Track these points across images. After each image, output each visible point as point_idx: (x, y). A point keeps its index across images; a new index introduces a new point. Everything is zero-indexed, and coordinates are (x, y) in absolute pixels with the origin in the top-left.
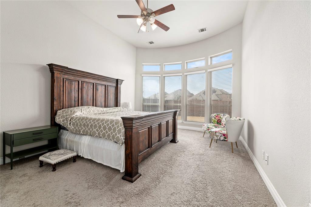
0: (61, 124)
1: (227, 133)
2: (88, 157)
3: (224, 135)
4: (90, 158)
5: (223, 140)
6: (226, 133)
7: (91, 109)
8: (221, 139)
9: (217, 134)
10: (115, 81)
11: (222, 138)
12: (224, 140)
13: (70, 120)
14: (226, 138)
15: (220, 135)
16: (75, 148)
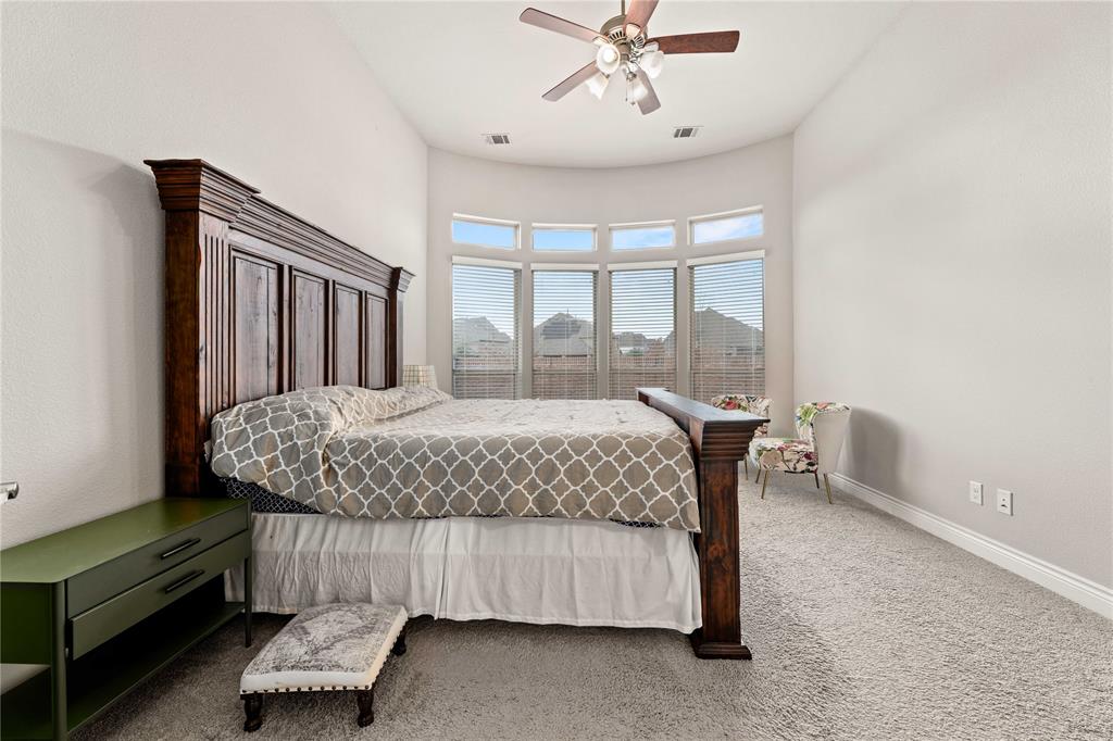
0: (263, 482)
1: (816, 449)
2: (477, 611)
3: (808, 456)
4: (485, 615)
5: (803, 472)
6: (813, 450)
7: (359, 397)
8: (799, 470)
9: (787, 455)
10: (385, 277)
11: (802, 466)
12: (809, 471)
13: (326, 459)
14: (811, 464)
15: (797, 457)
16: (379, 587)
